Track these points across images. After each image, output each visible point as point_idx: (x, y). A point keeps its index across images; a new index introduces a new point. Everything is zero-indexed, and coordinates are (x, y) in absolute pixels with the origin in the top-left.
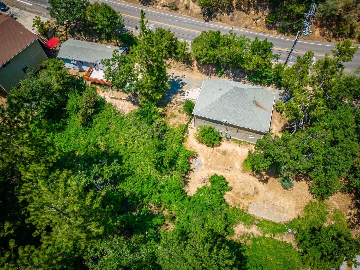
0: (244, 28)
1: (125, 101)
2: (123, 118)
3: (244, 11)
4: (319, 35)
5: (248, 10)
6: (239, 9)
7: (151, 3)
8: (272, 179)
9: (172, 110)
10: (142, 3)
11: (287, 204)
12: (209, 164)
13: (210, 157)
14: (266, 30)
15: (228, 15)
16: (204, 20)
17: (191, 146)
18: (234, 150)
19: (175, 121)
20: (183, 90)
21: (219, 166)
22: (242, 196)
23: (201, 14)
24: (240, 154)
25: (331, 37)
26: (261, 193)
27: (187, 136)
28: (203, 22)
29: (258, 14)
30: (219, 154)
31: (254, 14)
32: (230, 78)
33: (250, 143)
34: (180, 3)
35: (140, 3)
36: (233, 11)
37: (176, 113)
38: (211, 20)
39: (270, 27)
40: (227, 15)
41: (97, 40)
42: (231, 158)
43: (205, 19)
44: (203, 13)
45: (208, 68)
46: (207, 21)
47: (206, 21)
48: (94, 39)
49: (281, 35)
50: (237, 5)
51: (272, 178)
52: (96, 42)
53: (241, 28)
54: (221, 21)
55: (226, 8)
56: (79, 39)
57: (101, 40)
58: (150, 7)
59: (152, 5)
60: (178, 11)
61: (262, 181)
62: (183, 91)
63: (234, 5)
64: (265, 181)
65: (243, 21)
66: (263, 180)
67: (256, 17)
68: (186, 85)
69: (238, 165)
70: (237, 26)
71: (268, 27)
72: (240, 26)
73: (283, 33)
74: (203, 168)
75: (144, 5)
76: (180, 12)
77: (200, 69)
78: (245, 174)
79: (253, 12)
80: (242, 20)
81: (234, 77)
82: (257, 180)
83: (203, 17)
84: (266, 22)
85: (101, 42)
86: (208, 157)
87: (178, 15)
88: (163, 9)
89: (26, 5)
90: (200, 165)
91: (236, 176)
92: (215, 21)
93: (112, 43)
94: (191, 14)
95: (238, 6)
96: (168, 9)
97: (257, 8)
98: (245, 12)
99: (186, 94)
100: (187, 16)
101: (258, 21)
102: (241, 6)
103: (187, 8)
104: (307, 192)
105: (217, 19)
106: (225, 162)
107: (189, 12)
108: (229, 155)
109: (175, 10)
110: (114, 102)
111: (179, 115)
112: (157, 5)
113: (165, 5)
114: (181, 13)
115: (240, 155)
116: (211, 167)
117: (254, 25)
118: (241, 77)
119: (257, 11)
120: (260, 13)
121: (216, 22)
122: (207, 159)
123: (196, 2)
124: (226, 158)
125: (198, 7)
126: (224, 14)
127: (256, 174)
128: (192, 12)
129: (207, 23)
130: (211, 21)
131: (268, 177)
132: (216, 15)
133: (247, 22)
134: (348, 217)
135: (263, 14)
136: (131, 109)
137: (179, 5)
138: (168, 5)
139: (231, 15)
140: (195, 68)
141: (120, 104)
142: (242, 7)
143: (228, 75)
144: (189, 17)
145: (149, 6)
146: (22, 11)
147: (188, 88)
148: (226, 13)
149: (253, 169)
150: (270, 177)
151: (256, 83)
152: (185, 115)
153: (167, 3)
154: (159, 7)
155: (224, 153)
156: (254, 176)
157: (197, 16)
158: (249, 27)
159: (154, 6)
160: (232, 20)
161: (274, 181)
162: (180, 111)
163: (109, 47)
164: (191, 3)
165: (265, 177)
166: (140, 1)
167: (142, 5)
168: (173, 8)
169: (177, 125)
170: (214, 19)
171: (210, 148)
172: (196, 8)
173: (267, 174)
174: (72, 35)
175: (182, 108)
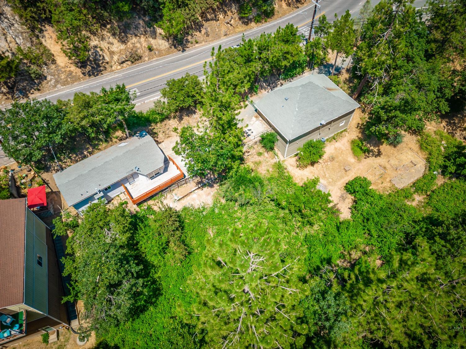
0: (225, 37)
1: (196, 191)
2: (213, 211)
3: (212, 20)
4: (287, 7)
5: (216, 16)
6: (207, 20)
7: (102, 68)
9: (251, 160)
10: (90, 75)
11: (410, 157)
12: (330, 180)
13: (324, 173)
14: (245, 27)
15: (200, 31)
16: (180, 52)
17: (300, 177)
18: (336, 149)
19: (265, 168)
21: (339, 175)
22: (379, 181)
23: (171, 47)
24: (343, 148)
25: (295, 3)
26: (387, 166)
27: (288, 172)
28: (181, 55)
29: (228, 15)
30: (329, 163)
31: (224, 18)
32: (265, 89)
33: (341, 132)
34: (139, 48)
35: (87, 77)
36: (202, 26)
37: (257, 159)
38: (187, 47)
39: (246, 22)
40: (199, 33)
41: (90, 150)
42: (341, 158)
43: (180, 50)
44: (172, 45)
46: (184, 50)
47: (183, 52)
48: (85, 153)
49: (260, 24)
50: (202, 17)
51: (381, 147)
52: (91, 153)
53: (222, 38)
54: (197, 43)
55: (194, 26)
56: (62, 169)
57: (95, 147)
58: (105, 73)
59: (105, 70)
60: (143, 58)
62: (244, 133)
63: (200, 18)
64: (379, 154)
65: (219, 31)
66: (377, 154)
67: (227, 19)
69: (352, 159)
70: (217, 39)
71: (244, 23)
72: (219, 37)
73: (260, 22)
74: (330, 188)
75: (95, 76)
76: (147, 59)
78: (362, 161)
79: (221, 15)
80: (217, 30)
82: (374, 158)
83: (175, 50)
84: (240, 18)
85: (97, 149)
86: (323, 174)
87: (147, 64)
88: (123, 67)
90: (326, 186)
91: (358, 169)
92: (192, 47)
93: (114, 140)
94: (161, 54)
95: (204, 18)
96: (129, 63)
97: (224, 10)
98: (214, 20)
99: (249, 133)
100: (159, 58)
101: (232, 22)
102: (206, 16)
103: (150, 49)
105: (192, 43)
106: (339, 166)
107: (157, 53)
108: (338, 157)
109: (138, 60)
110: (186, 202)
111: (261, 158)
112: (111, 67)
113: (124, 60)
114: (149, 59)
115: (345, 149)
116: (334, 181)
117: (230, 28)
118: (275, 81)
119: (225, 12)
120: (229, 13)
121: (194, 47)
122: (324, 178)
123: (157, 37)
124: (337, 162)
125: (163, 41)
126: (196, 34)
127: (369, 154)
128: (159, 51)
129: (185, 53)
130: (187, 49)
131: (377, 148)
132: (187, 39)
133: (224, 29)
134: (445, 131)
135: (232, 12)
136: (212, 194)
137: (139, 51)
138: (127, 59)
139: (203, 31)
141: (194, 199)
142: (209, 16)
143: (262, 87)
144: (161, 58)
145: (102, 72)
148: (196, 31)
149: (364, 152)
150: (379, 147)
151: (292, 77)
152: (266, 154)
153: (124, 56)
154: (116, 67)
155: (332, 159)
156: (368, 157)
157: (168, 52)
158: (228, 33)
159: (109, 69)
160: (208, 35)
161: (385, 147)
162: (260, 154)
163: (123, 144)
164: (152, 41)
165: (376, 151)
166: (83, 73)
167: (93, 78)
168: (135, 58)
169: (271, 170)
170: (189, 45)
171: (316, 165)
172: (161, 44)
173: (375, 146)
174: (47, 169)
175: (259, 148)
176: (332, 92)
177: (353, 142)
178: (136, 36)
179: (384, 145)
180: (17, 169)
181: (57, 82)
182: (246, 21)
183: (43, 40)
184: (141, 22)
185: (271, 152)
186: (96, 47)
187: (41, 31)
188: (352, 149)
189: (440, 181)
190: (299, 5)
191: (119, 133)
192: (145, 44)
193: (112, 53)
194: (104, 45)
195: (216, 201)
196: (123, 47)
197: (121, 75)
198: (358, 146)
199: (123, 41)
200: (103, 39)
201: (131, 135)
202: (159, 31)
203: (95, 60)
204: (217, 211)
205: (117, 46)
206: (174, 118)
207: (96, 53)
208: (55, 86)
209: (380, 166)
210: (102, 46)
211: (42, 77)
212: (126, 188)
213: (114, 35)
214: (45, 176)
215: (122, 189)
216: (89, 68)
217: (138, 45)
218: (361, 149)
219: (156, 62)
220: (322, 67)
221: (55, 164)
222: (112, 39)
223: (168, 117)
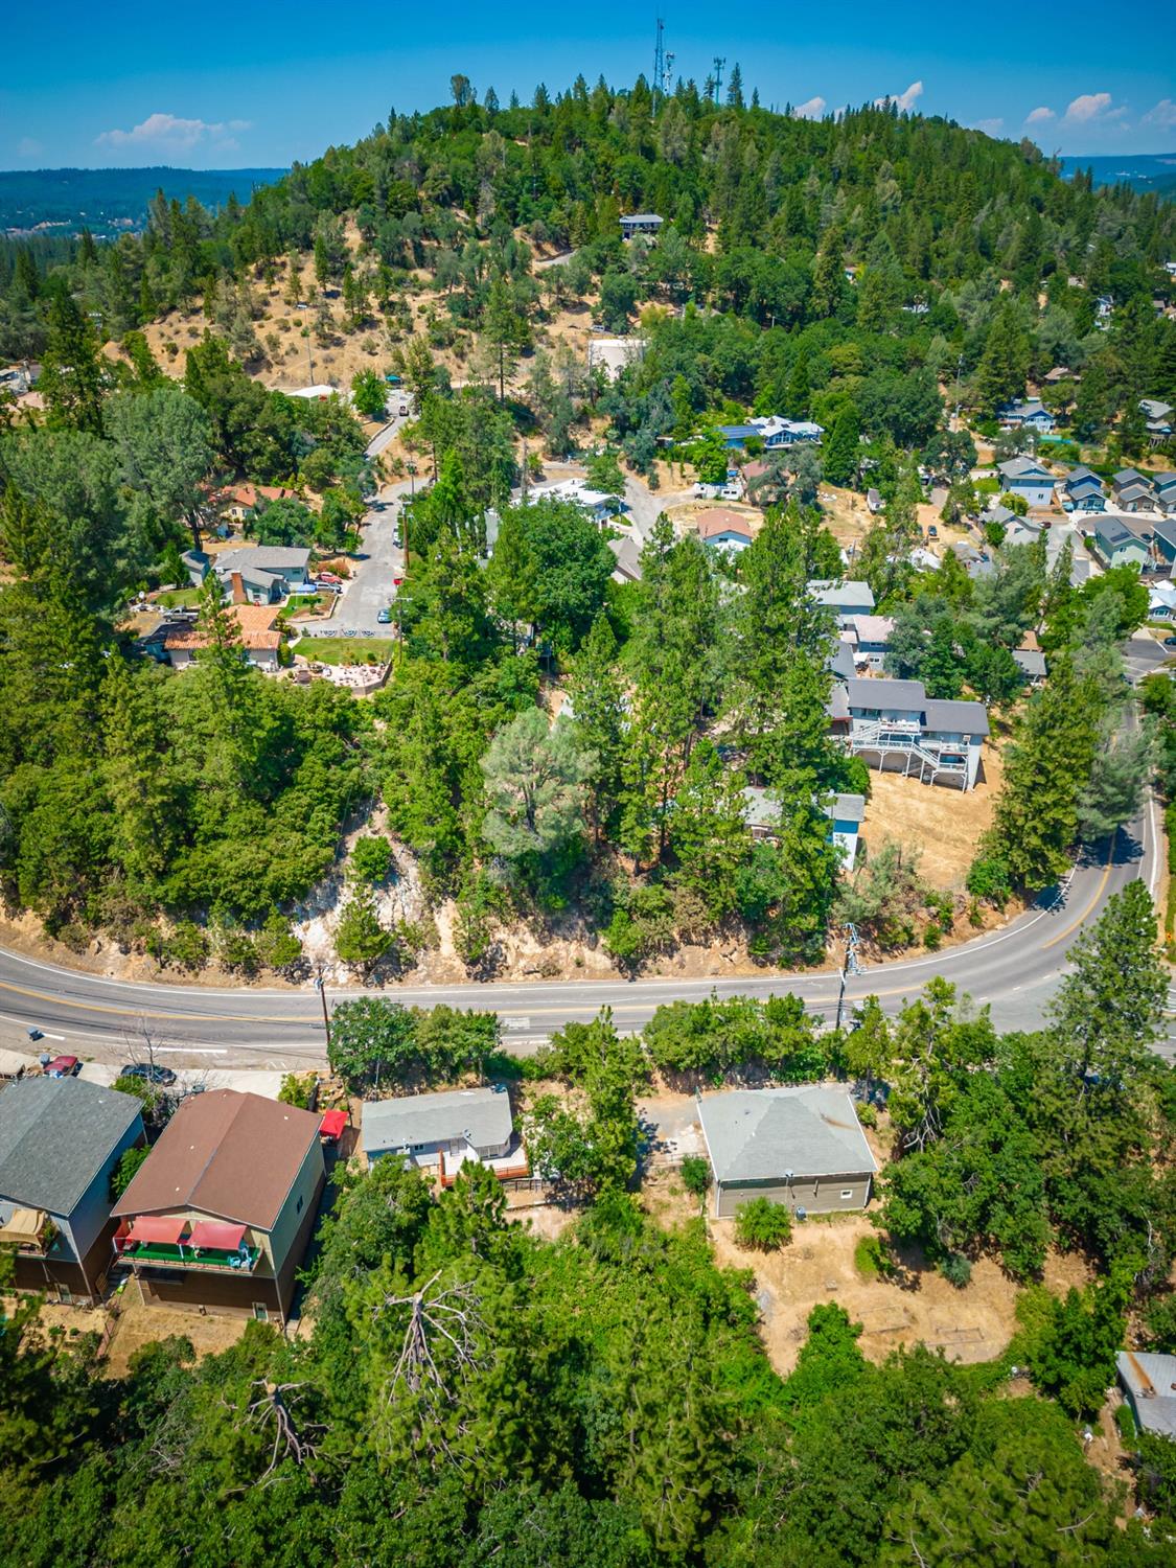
0: (712, 977)
1: (540, 1208)
2: (553, 1251)
3: (699, 944)
5: (707, 940)
6: (689, 942)
7: (496, 973)
8: (925, 1276)
9: (653, 1193)
10: (475, 979)
11: (982, 1319)
12: (788, 1292)
13: (782, 1274)
14: (755, 969)
15: (671, 957)
16: (626, 980)
18: (823, 1239)
19: (672, 1218)
20: (660, 1139)
21: (810, 1290)
23: (613, 970)
24: (839, 1243)
25: (878, 952)
26: (922, 1316)
27: (713, 1243)
28: (626, 985)
29: (729, 944)
30: (798, 1260)
31: (722, 946)
32: (739, 1086)
33: (847, 1213)
34: (562, 959)
35: (471, 980)
36: (678, 949)
37: (666, 1197)
38: (640, 976)
40: (668, 959)
41: (423, 1087)
42: (826, 1259)
43: (626, 977)
44: (617, 966)
45: (688, 1078)
46: (633, 979)
47: (629, 981)
49: (788, 973)
50: (682, 937)
51: (924, 1274)
52: (422, 1092)
53: (706, 977)
54: (659, 973)
55: (662, 948)
56: (377, 1099)
57: (432, 1085)
58: (497, 982)
59: (500, 977)
60: (562, 975)
61: (909, 1287)
62: (660, 1144)
63: (677, 937)
64: (914, 1286)
65: (705, 964)
66: (909, 1283)
67: (727, 950)
68: (660, 1129)
69: (848, 1272)
70: (696, 976)
71: (756, 962)
72: (702, 974)
73: (790, 968)
74: (781, 1305)
75: (482, 982)
76: (567, 977)
77: (672, 1086)
78: (871, 1285)
79: (718, 941)
80: (702, 963)
81: (747, 1082)
82: (898, 1288)
83: (619, 975)
84: (749, 954)
85: (432, 1088)
86: (779, 1276)
87: (565, 984)
88: (527, 979)
89: (211, 1057)
90: (772, 1301)
91: (854, 1297)
92: (649, 977)
93: (461, 1084)
94: (593, 975)
95: (686, 938)
96: (539, 975)
97: (724, 934)
98: (703, 945)
99: (671, 1148)
100: (587, 981)
101: (733, 957)
102: (690, 936)
103: (579, 964)
104: (1002, 1280)
105: (650, 972)
106: (818, 1274)
107: (587, 972)
108: (821, 1255)
109: (554, 975)
111: (673, 1200)
112: (511, 975)
113: (532, 969)
114: (571, 978)
115: (842, 1247)
116: (795, 1299)
117: (729, 965)
118: (760, 1078)
119: (726, 938)
120: (732, 941)
121: (651, 978)
122: (778, 1282)
123: (597, 949)
124: (816, 1265)
125: (604, 957)
126: (663, 959)
127: (891, 1276)
128: (593, 970)
129: (633, 985)
130: (639, 979)
131: (914, 1273)
132: (644, 964)
133: (714, 964)
135: (738, 941)
136: (564, 1223)
137: (561, 962)
138: (537, 969)
139: (676, 958)
140: (661, 1085)
141: (532, 1220)
142: (694, 938)
143: (732, 1081)
144: (590, 981)
145: (494, 980)
146: (212, 1072)
147: (668, 1133)
148: (665, 955)
149: (881, 1268)
150: (919, 1272)
151: (797, 1082)
152: (686, 1196)
153: (535, 965)
154: (517, 976)
155: (808, 1254)
156: (887, 1282)
157: (606, 974)
158: (721, 972)
159: (505, 977)
160: (682, 966)
161: (932, 1279)
162: (674, 1192)
163: (468, 1093)
164: (587, 953)
165: (910, 1277)
166: (469, 974)
167: (478, 983)
168: (550, 971)
169: (681, 1225)
170: (645, 973)
171: (772, 1254)
172: (599, 960)
173: (911, 1268)
174: (359, 1093)
175: (676, 1180)
176: (832, 1129)
177: (865, 1240)
178: (565, 939)
179: (935, 1275)
180: (327, 1079)
181: (428, 976)
182: (762, 962)
183: (436, 916)
184: (581, 922)
185: (695, 1196)
186: (501, 942)
187: (440, 904)
188: (857, 1252)
189: (1021, 1390)
190: (885, 957)
191: (471, 1077)
192: (574, 955)
193: (520, 955)
194: (513, 941)
195: (566, 1237)
196: (539, 950)
197: (517, 991)
198: (871, 1252)
199: (542, 943)
200: (515, 933)
201: (485, 1085)
202: (602, 941)
203: (493, 960)
204: (558, 1254)
205: (531, 947)
206: (561, 1080)
207: (498, 950)
208: (423, 981)
209: (906, 1310)
210: (510, 943)
211: (412, 964)
212: (443, 1159)
213: (533, 931)
214: (354, 1101)
215: (436, 1157)
216: (479, 968)
217: (563, 953)
218: (876, 1260)
219: (582, 985)
220: (865, 1083)
221: (372, 1091)
222: (529, 937)
223: (550, 1077)
